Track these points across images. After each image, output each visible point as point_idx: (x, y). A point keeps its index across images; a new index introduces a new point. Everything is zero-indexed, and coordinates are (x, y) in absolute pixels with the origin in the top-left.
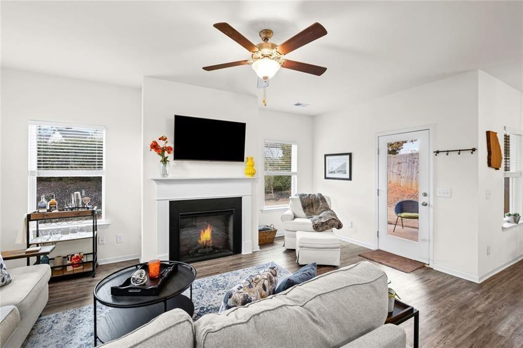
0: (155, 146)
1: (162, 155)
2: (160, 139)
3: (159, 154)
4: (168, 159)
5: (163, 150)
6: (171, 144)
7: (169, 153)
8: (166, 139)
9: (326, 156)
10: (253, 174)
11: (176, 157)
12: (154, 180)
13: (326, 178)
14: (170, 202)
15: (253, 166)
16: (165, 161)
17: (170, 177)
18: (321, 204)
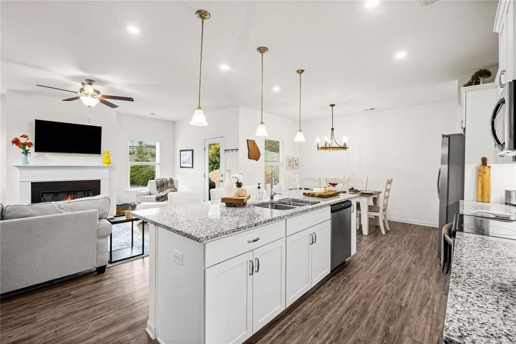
0: (16, 142)
1: (24, 148)
2: (21, 137)
3: (20, 147)
4: (29, 151)
5: (24, 145)
6: (32, 140)
7: (29, 147)
8: (27, 137)
9: (181, 151)
10: (109, 163)
11: (37, 150)
12: (17, 167)
13: (181, 167)
14: (32, 183)
15: (109, 157)
16: (26, 152)
17: (31, 164)
18: (169, 184)
